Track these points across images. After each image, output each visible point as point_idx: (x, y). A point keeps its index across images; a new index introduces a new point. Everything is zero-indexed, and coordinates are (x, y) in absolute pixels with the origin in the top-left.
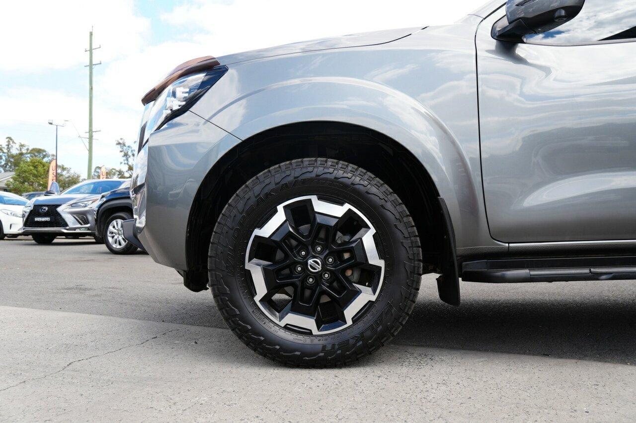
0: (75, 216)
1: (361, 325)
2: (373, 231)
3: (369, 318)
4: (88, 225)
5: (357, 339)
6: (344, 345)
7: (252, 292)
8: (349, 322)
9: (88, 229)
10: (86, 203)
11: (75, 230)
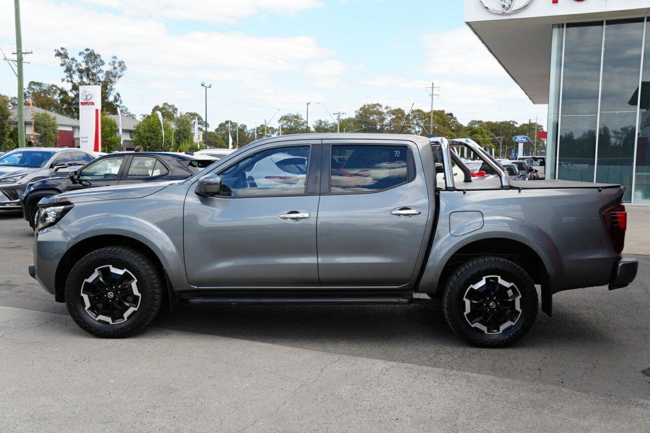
0: (4, 192)
1: (130, 321)
2: (136, 281)
3: (134, 317)
4: (18, 200)
5: (128, 326)
6: (122, 329)
7: (84, 306)
8: (126, 319)
9: (18, 203)
10: (15, 178)
11: (5, 205)
